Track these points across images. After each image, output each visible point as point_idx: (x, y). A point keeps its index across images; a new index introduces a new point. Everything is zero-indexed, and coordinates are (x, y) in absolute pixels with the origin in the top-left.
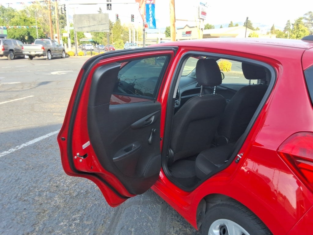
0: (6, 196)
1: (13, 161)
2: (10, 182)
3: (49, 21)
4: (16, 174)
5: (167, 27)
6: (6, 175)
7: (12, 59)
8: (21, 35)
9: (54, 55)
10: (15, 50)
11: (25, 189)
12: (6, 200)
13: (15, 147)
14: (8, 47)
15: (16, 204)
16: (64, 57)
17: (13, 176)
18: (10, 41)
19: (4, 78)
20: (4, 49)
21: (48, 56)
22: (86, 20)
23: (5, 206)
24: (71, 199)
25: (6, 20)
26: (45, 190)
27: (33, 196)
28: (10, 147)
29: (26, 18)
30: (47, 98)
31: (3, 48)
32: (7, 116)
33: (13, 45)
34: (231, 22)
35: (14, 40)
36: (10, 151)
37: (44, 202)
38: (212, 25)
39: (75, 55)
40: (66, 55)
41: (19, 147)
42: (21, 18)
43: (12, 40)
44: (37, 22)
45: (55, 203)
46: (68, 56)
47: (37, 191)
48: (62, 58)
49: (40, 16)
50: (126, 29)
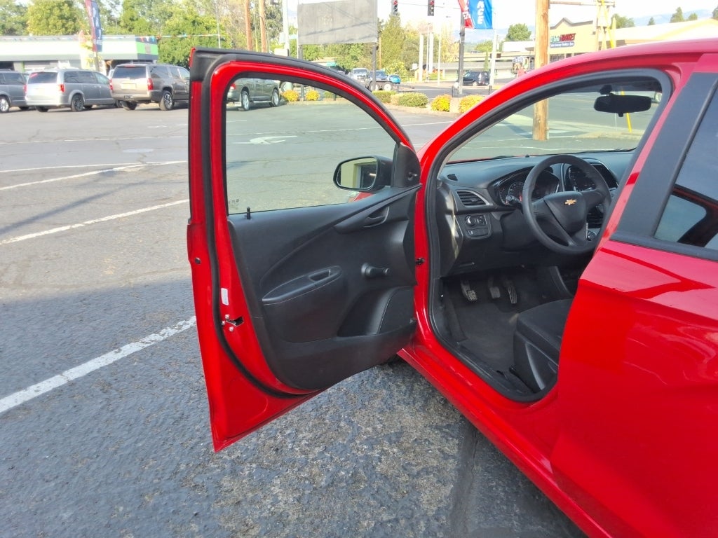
0: (149, 467)
1: (170, 364)
2: (163, 423)
3: (245, 24)
4: (176, 402)
5: (511, 27)
6: (152, 402)
7: (168, 110)
8: (187, 56)
9: (255, 100)
10: (176, 89)
11: (196, 450)
12: (150, 479)
13: (175, 322)
14: (160, 83)
15: (174, 496)
16: (277, 104)
17: (168, 409)
18: (165, 68)
19: (152, 150)
20: (151, 87)
21: (242, 102)
22: (326, 17)
23: (146, 498)
24: (315, 494)
25: (156, 23)
26: (248, 457)
27: (219, 475)
28: (163, 325)
29: (196, 17)
30: (245, 200)
31: (149, 84)
32: (157, 242)
33: (171, 76)
34: (679, 10)
35: (172, 66)
36: (163, 335)
37: (245, 496)
38: (628, 18)
39: (298, 100)
40: (280, 99)
41: (185, 324)
42: (186, 19)
43: (169, 66)
44: (220, 26)
45: (273, 504)
46: (284, 102)
47: (228, 458)
48: (271, 105)
49: (226, 12)
50: (412, 35)
